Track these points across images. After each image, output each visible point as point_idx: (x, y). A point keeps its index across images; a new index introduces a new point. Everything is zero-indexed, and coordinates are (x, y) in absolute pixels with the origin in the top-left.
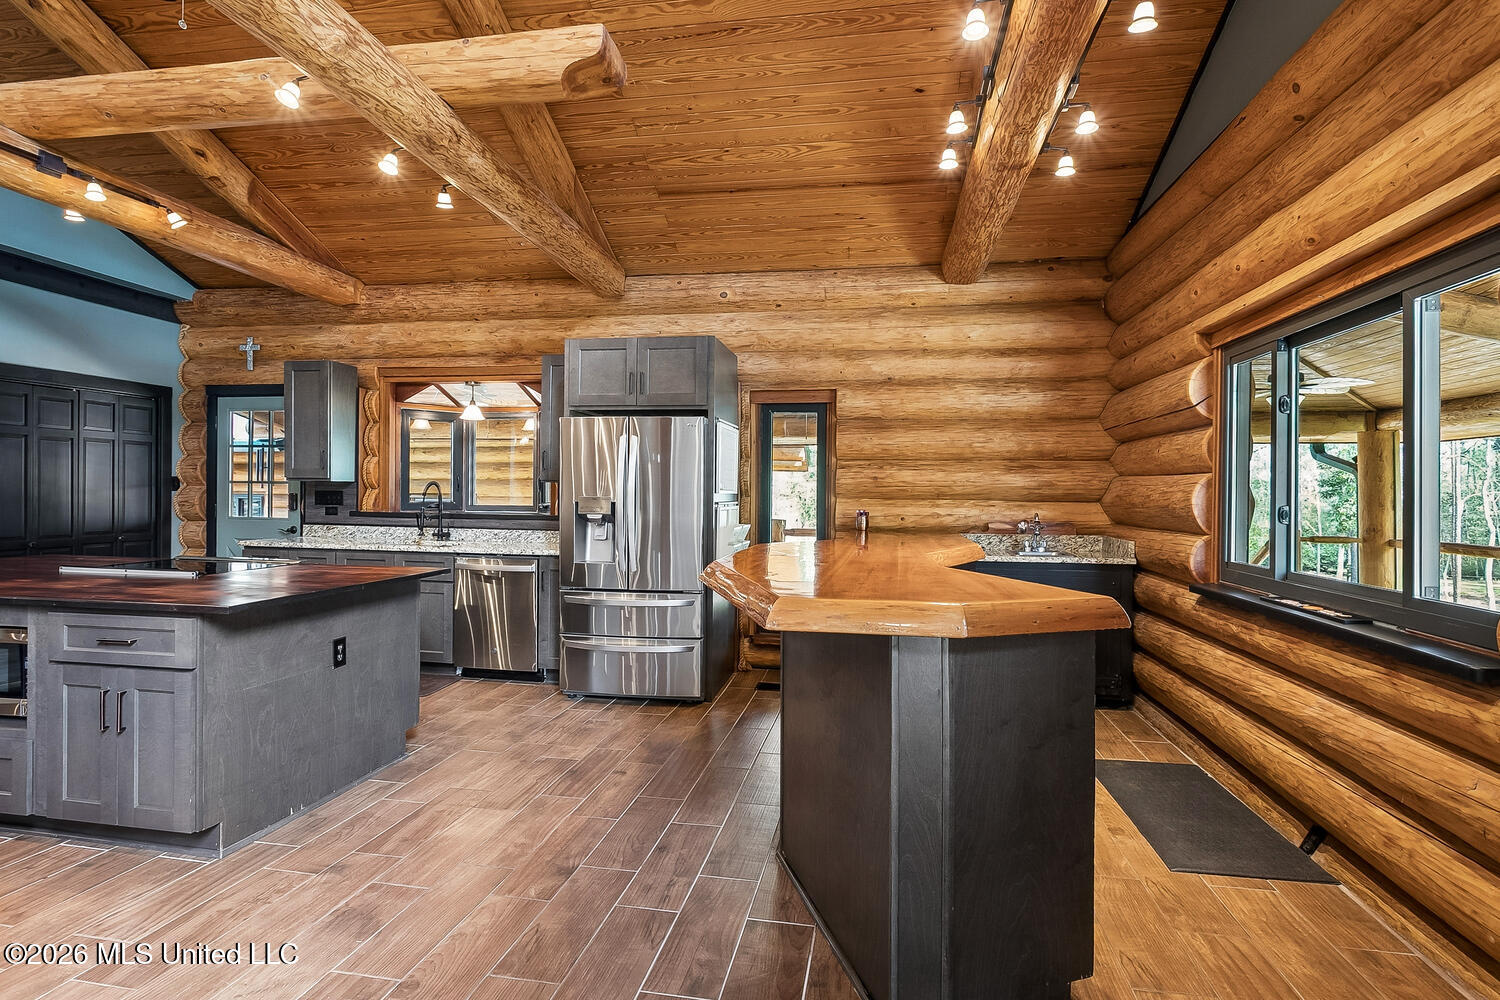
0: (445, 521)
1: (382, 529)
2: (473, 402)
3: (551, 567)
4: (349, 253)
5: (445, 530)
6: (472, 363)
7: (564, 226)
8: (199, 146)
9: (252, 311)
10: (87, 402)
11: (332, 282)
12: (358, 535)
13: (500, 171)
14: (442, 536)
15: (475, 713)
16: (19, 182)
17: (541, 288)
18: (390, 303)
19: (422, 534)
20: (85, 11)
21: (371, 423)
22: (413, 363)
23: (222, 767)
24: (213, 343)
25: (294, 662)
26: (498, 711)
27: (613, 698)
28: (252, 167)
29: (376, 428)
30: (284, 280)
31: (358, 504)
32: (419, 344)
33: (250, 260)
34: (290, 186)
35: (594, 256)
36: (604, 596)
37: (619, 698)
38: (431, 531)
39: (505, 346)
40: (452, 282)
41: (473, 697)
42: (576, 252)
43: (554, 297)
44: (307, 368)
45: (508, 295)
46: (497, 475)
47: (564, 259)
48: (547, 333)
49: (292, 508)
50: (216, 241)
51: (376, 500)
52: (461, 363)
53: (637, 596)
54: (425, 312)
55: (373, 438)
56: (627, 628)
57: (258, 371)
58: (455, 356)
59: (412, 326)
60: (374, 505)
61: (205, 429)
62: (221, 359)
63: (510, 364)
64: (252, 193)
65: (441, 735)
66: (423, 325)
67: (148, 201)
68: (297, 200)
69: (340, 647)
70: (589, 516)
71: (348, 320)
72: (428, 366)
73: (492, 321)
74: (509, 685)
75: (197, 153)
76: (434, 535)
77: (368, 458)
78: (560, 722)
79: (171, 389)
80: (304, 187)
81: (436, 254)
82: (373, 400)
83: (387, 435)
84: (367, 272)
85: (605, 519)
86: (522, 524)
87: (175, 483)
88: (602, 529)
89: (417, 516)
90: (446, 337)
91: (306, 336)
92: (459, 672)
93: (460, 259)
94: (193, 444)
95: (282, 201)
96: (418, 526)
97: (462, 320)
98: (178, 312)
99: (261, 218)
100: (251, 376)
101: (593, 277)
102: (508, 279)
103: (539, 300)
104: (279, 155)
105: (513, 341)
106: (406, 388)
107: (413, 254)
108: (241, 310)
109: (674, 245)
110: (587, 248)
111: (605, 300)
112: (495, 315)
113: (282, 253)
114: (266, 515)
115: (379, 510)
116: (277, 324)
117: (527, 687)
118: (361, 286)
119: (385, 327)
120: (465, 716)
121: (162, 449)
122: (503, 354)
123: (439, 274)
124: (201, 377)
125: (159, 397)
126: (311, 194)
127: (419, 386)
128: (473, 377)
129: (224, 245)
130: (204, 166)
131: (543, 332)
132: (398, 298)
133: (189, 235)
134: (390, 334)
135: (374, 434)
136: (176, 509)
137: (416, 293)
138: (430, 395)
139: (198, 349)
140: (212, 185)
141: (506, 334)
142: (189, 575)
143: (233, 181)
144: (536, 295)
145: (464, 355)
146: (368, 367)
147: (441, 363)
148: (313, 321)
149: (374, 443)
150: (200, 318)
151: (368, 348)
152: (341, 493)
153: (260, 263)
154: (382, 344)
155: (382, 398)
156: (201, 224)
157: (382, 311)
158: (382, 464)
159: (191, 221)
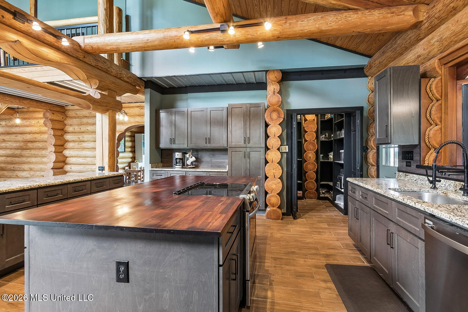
9: (383, 58)
18: (439, 6)
21: (434, 101)
22: (461, 44)
31: (423, 160)
32: (465, 25)
50: (301, 27)
59: (461, 13)
60: (433, 161)
71: (422, 35)
76: (461, 189)
77: (430, 127)
79: (363, 107)
82: (433, 85)
87: (365, 149)
98: (365, 72)
106: (464, 67)
116: (395, 59)
118: (424, 7)
129: (307, 26)
133: (286, 30)
146: (431, 63)
148: (407, 48)
149: (435, 115)
150: (371, 71)
151: (434, 49)
152: (413, 152)
153: (330, 26)
154: (441, 40)
155: (443, 81)
156: (291, 22)
157: (436, 16)
158: (443, 130)
159: (286, 22)
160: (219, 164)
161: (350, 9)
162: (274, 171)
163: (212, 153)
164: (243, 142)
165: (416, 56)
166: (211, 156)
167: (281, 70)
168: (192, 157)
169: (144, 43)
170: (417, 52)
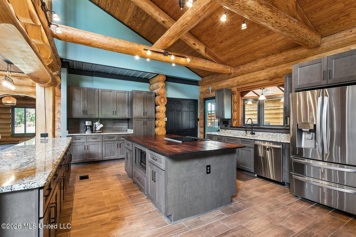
0: (254, 129)
1: (237, 131)
2: (262, 94)
3: (288, 147)
4: (229, 60)
5: (253, 132)
6: (262, 82)
7: (291, 21)
8: (194, 42)
9: (211, 80)
10: (183, 104)
11: (225, 68)
12: (232, 132)
13: (261, 4)
14: (253, 134)
15: (258, 193)
16: (161, 59)
17: (285, 53)
18: (239, 71)
19: (246, 133)
20: (172, 20)
21: (235, 103)
22: (245, 86)
23: (172, 199)
24: (204, 89)
25: (194, 171)
26: (266, 195)
27: (316, 202)
28: (206, 44)
29: (236, 104)
30: (214, 70)
31: (232, 124)
32: (247, 80)
33: (205, 66)
34: (214, 46)
35: (306, 31)
36: (311, 162)
37: (318, 203)
38: (250, 132)
39: (272, 75)
40: (256, 60)
41: (258, 186)
42: (297, 31)
43: (290, 55)
44: (220, 91)
45: (273, 59)
46: (276, 116)
47: (292, 36)
48: (287, 68)
49: (219, 125)
50: (198, 63)
51: (236, 123)
52: (258, 83)
53: (327, 164)
54: (248, 71)
55: (235, 107)
56: (323, 176)
57: (212, 94)
58: (257, 81)
59: (245, 75)
60: (236, 124)
61: (203, 108)
62: (206, 92)
63: (275, 80)
64: (206, 50)
65: (244, 199)
66: (248, 75)
67: (184, 57)
68: (216, 49)
69: (208, 168)
70: (303, 130)
71: (230, 78)
72: (249, 86)
73: (268, 69)
74: (271, 184)
75: (194, 44)
76: (250, 133)
77: (234, 112)
78: (289, 207)
79: (198, 100)
80: (216, 45)
81: (250, 53)
82: (235, 97)
83: (239, 106)
84: (233, 64)
85: (311, 131)
86: (278, 131)
87: (198, 120)
88: (309, 135)
89: (245, 128)
90: (254, 76)
91: (221, 84)
92: (256, 175)
93: (257, 52)
94: (201, 111)
95: (213, 51)
96: (245, 130)
97: (259, 71)
98: (199, 83)
99: (208, 56)
100: (211, 95)
101: (305, 40)
102: (273, 54)
103: (284, 57)
104: (210, 38)
105: (275, 73)
106: (244, 93)
107: (244, 55)
108: (209, 81)
109: (348, 15)
110: (302, 28)
111: (311, 49)
112: (269, 66)
113: (213, 63)
114: (214, 127)
115: (237, 126)
116: (216, 82)
117: (278, 187)
118: (232, 68)
119: (238, 77)
120: (254, 193)
121: (196, 112)
122: (271, 78)
123: (252, 59)
124: (202, 97)
125: (196, 101)
126: (218, 47)
127: (247, 92)
128: (262, 87)
129: (200, 64)
130: (195, 47)
131: (286, 68)
132: (241, 69)
133: (192, 63)
134: (240, 79)
135: (236, 106)
136: (198, 125)
137: (245, 66)
138: (250, 94)
139: (202, 91)
140: (198, 51)
141: (272, 71)
142: (180, 142)
143: (202, 49)
144: (283, 56)
145: (260, 81)
146: (234, 89)
147: (253, 84)
148: (222, 80)
149: (236, 108)
150: (202, 84)
151: (234, 84)
152: (228, 121)
153: (207, 67)
154: (238, 82)
155: (238, 96)
156: (195, 60)
157: (237, 73)
158: (238, 114)
159: (192, 60)
160: (119, 129)
161: (212, 61)
162: (162, 132)
163: (113, 121)
164: (142, 115)
165: (227, 84)
166: (113, 123)
167: (165, 75)
168: (100, 124)
169: (114, 47)
170: (228, 83)
